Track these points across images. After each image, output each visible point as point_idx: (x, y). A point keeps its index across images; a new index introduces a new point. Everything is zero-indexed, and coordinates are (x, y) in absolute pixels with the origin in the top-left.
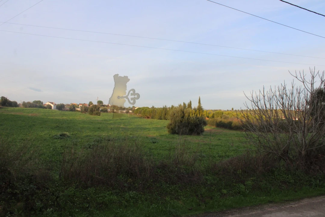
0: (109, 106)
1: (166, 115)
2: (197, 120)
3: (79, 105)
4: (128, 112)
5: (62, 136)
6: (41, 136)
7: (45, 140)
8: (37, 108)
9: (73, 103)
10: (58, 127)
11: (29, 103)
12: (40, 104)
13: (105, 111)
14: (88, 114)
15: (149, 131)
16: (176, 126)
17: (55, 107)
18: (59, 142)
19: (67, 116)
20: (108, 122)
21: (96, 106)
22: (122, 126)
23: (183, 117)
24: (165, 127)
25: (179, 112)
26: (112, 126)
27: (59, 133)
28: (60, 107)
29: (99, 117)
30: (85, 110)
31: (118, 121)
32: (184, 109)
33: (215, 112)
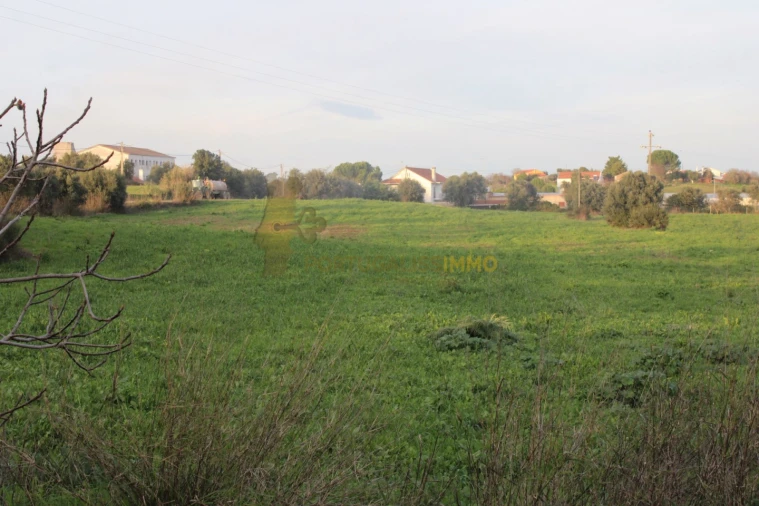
0: (712, 177)
3: (554, 178)
5: (479, 336)
6: (378, 335)
7: (397, 354)
8: (353, 201)
9: (523, 169)
10: (458, 289)
11: (317, 176)
12: (369, 179)
13: (695, 204)
14: (605, 222)
17: (439, 191)
18: (463, 364)
19: (498, 235)
20: (711, 262)
21: (642, 177)
26: (731, 279)
27: (464, 321)
28: (465, 192)
29: (660, 237)
30: (590, 202)
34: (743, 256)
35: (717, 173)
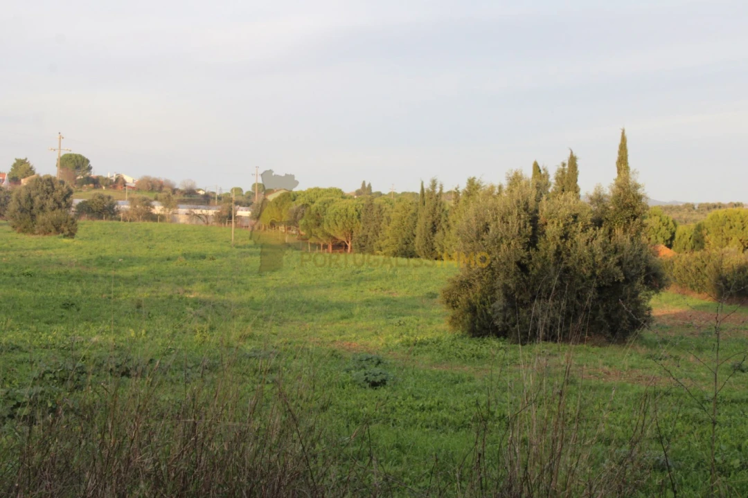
0: (124, 183)
1: (439, 235)
2: (613, 260)
4: (227, 218)
13: (104, 210)
14: (10, 228)
15: (343, 318)
16: (493, 290)
20: (120, 272)
21: (50, 181)
22: (197, 291)
23: (532, 242)
24: (433, 296)
25: (510, 213)
26: (140, 289)
29: (68, 245)
31: (172, 265)
32: (538, 200)
33: (710, 214)
34: (153, 266)
35: (129, 180)
